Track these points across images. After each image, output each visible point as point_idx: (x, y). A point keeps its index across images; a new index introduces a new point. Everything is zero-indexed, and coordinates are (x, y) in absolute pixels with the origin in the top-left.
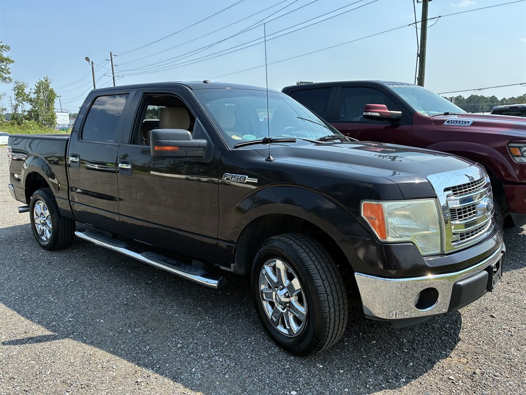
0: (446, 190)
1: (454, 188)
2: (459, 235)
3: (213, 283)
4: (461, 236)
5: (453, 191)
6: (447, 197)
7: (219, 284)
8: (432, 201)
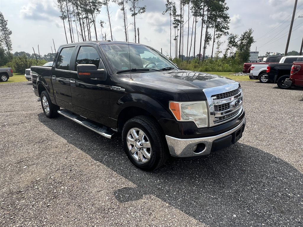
0: (212, 96)
1: (217, 95)
2: (219, 118)
3: (109, 136)
4: (219, 119)
5: (217, 97)
6: (213, 99)
7: (112, 137)
8: (204, 102)
